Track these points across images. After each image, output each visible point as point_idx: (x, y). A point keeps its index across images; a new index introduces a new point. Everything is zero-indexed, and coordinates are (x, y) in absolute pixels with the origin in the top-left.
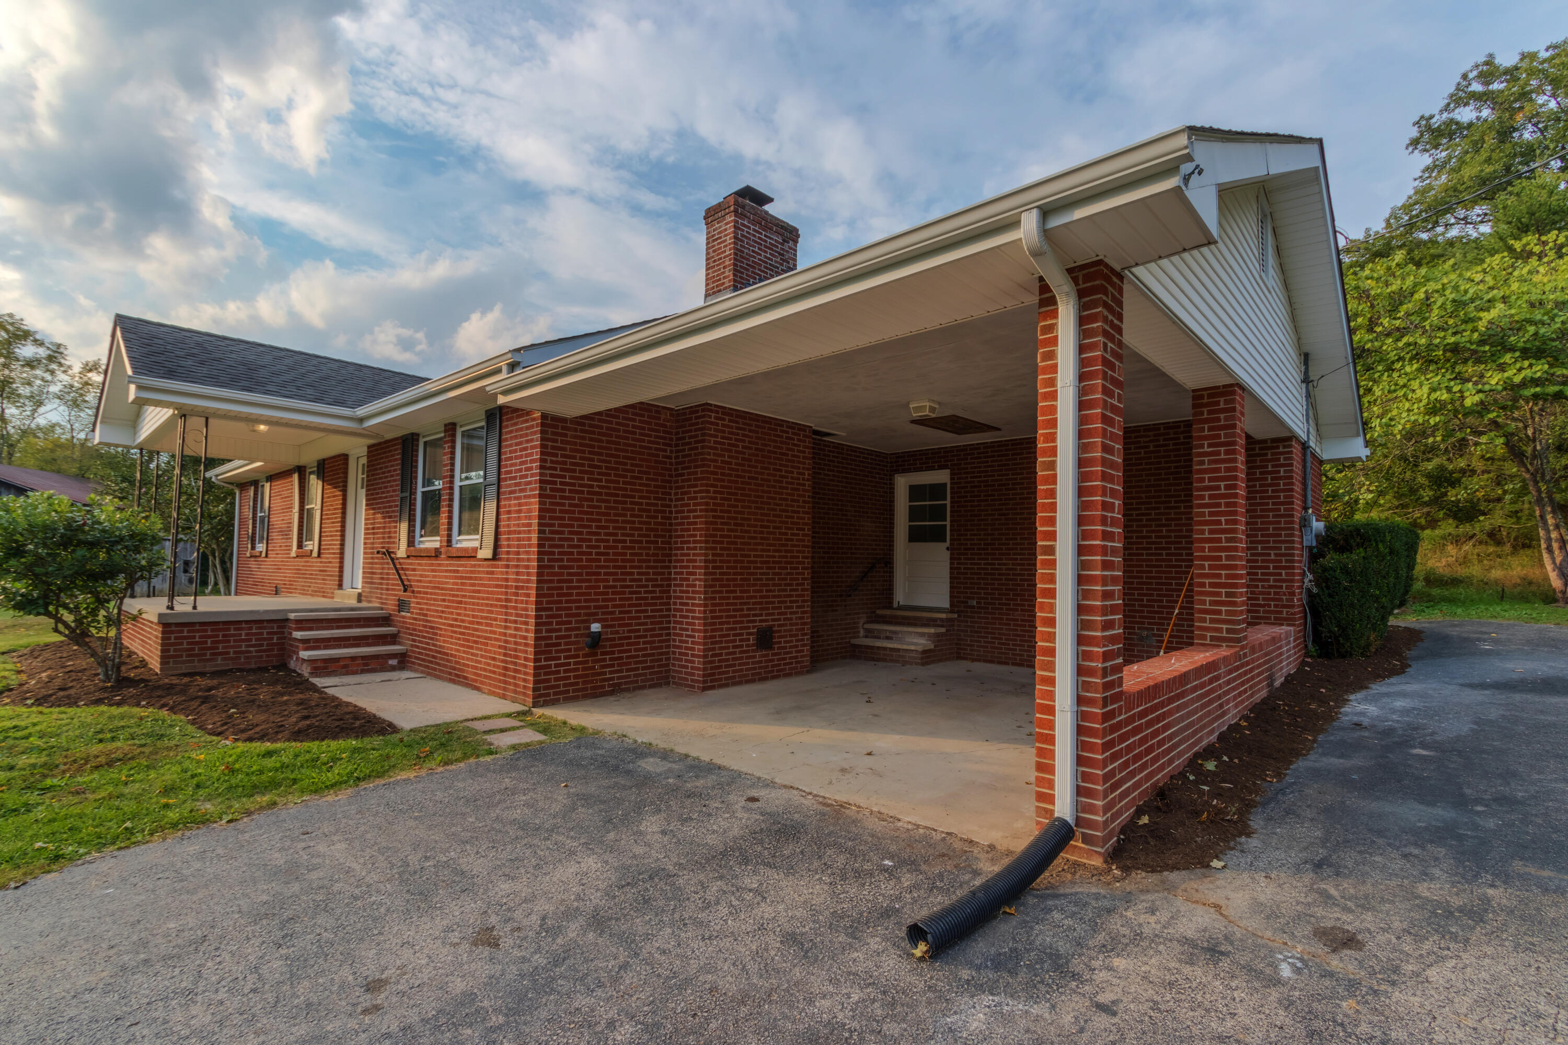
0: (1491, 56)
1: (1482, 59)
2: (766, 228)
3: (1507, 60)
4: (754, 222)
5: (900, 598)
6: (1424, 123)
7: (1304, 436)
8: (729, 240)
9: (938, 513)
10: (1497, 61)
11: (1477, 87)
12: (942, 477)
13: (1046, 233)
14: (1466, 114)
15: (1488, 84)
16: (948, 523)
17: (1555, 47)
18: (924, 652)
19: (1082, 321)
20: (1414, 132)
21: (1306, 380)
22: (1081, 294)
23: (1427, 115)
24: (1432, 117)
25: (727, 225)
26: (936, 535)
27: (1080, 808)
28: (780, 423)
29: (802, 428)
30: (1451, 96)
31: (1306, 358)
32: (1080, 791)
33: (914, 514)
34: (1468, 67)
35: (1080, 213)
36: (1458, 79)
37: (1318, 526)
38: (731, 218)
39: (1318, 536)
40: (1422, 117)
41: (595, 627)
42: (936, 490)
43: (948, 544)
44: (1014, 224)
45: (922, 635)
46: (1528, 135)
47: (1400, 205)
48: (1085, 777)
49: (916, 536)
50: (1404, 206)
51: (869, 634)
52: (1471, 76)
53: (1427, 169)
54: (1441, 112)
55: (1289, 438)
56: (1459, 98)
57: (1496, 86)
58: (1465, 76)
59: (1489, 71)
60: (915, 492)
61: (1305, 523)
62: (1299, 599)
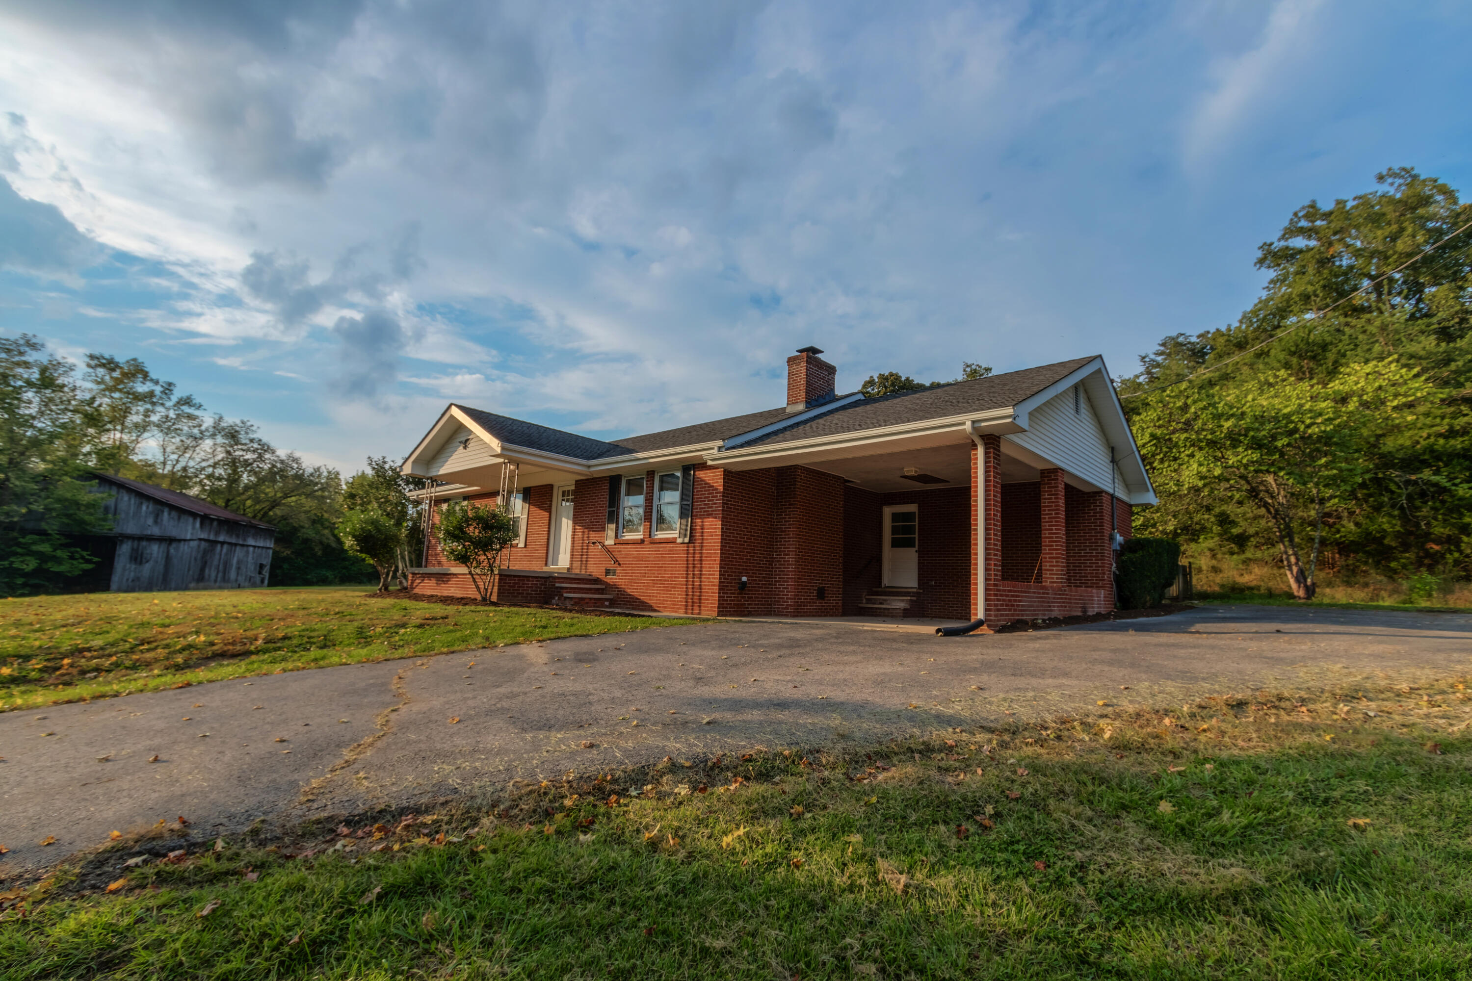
0: (1314, 201)
1: (1307, 203)
2: (821, 368)
3: (1326, 206)
4: (816, 366)
5: (886, 581)
6: (1267, 248)
7: (1111, 491)
8: (803, 376)
9: (910, 530)
10: (1319, 205)
11: (1303, 223)
12: (912, 508)
13: (973, 428)
14: (1299, 242)
15: (1313, 222)
16: (916, 536)
17: (1360, 198)
18: (905, 610)
19: (986, 453)
20: (1260, 254)
21: (1113, 461)
22: (986, 444)
23: (1268, 242)
24: (1271, 244)
25: (802, 368)
26: (909, 543)
27: (986, 615)
28: (829, 475)
29: (840, 478)
30: (1286, 229)
31: (1113, 450)
32: (986, 610)
33: (895, 530)
34: (1297, 208)
35: (983, 424)
36: (1291, 216)
37: (1119, 538)
38: (804, 364)
39: (1120, 544)
40: (1265, 244)
41: (744, 579)
42: (908, 516)
43: (917, 548)
44: (964, 424)
45: (903, 601)
46: (1345, 261)
47: (1249, 310)
48: (988, 605)
49: (896, 544)
50: (1251, 312)
51: (869, 601)
52: (1301, 214)
53: (1272, 281)
54: (1279, 240)
55: (1100, 492)
56: (1292, 231)
57: (1318, 223)
58: (1296, 214)
59: (1312, 212)
60: (895, 517)
61: (1112, 538)
62: (1108, 577)
